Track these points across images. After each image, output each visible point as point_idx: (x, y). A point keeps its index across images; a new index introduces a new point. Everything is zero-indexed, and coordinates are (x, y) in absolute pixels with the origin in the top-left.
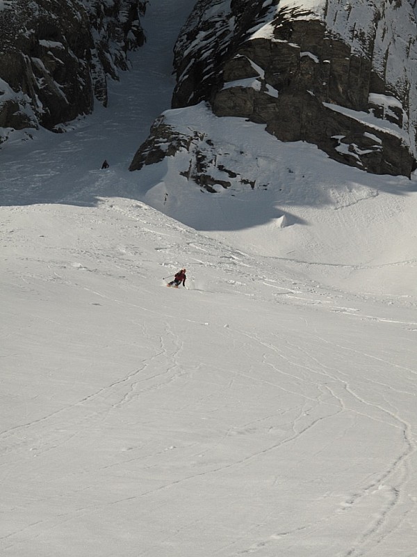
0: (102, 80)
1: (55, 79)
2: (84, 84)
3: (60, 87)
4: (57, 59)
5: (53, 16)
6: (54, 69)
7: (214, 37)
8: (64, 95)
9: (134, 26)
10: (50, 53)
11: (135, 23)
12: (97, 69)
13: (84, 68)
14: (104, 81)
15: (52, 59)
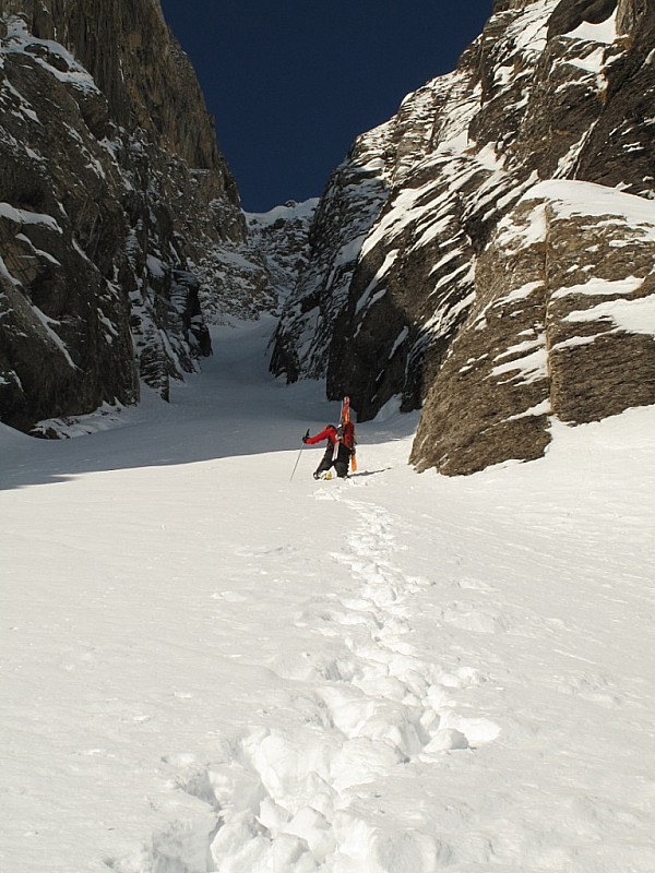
0: (156, 346)
1: (35, 302)
2: (115, 332)
3: (49, 323)
4: (40, 252)
5: (31, 153)
6: (32, 276)
7: (444, 195)
8: (61, 344)
9: (195, 324)
10: (21, 237)
11: (197, 319)
12: (144, 326)
13: (113, 297)
14: (160, 348)
15: (28, 251)
